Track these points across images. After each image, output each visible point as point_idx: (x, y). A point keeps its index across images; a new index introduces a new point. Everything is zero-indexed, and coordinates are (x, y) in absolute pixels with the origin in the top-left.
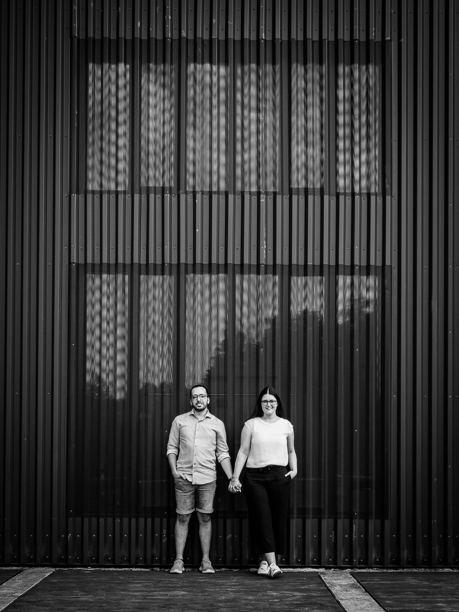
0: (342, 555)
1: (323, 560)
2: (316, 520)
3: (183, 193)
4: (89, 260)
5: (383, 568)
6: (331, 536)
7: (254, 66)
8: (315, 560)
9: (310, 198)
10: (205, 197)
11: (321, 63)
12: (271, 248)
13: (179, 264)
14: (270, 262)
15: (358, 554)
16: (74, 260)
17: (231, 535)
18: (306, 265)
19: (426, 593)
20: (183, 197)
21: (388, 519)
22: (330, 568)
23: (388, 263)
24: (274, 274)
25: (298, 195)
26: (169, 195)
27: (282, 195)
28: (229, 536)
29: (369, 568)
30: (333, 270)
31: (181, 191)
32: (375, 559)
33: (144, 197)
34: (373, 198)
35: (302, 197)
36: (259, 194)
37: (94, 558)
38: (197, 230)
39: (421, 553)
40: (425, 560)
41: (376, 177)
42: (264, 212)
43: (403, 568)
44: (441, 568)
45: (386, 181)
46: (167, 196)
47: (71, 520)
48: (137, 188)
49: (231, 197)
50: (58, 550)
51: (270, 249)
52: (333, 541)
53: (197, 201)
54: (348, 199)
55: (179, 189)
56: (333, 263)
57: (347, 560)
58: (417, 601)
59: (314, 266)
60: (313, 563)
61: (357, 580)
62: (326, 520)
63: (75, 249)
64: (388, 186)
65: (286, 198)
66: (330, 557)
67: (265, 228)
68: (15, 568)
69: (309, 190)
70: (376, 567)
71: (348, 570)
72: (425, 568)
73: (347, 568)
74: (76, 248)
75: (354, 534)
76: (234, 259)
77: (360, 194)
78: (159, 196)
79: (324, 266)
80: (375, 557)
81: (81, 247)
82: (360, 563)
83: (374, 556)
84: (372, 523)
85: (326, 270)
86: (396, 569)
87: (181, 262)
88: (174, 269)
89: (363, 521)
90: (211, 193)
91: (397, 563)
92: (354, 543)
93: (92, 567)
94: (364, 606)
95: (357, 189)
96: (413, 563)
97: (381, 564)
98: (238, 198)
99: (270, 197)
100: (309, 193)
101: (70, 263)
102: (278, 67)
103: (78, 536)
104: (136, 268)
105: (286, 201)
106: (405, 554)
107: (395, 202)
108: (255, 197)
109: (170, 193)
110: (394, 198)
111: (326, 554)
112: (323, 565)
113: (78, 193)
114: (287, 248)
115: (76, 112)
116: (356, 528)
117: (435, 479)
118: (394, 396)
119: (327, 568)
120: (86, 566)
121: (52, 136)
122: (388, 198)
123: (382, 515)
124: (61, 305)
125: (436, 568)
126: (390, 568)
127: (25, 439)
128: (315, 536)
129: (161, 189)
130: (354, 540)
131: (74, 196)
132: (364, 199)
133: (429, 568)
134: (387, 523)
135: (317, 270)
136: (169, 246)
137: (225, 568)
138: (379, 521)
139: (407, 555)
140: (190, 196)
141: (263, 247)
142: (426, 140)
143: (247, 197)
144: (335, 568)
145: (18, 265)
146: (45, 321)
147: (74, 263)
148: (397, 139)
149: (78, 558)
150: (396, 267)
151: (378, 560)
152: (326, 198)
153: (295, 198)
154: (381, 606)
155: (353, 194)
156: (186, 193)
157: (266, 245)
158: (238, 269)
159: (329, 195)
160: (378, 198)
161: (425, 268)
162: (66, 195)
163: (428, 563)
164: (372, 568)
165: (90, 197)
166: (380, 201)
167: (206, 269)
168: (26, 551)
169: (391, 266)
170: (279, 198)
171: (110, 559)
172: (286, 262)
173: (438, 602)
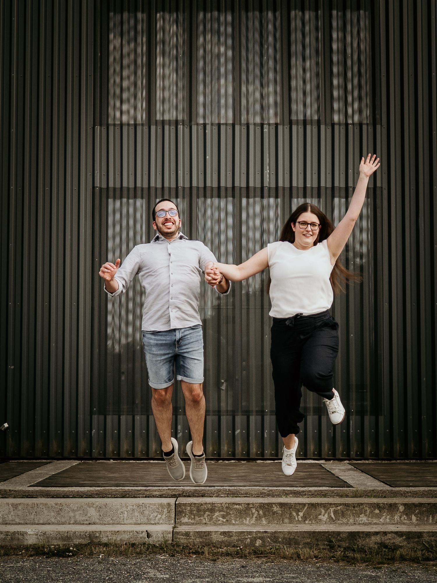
0: (340, 448)
1: (323, 453)
2: (316, 417)
3: (194, 125)
4: (111, 185)
5: (378, 460)
6: (330, 431)
7: (257, 13)
8: (316, 453)
9: (308, 127)
10: (214, 127)
11: (316, 11)
12: (273, 172)
13: (191, 188)
14: (273, 185)
15: (354, 448)
16: (97, 184)
17: (239, 430)
18: (305, 188)
19: (417, 472)
20: (194, 128)
21: (382, 415)
22: (330, 460)
23: (379, 184)
24: (277, 197)
25: (298, 125)
26: (182, 126)
27: (283, 125)
28: (238, 432)
29: (365, 459)
30: (329, 192)
31: (193, 123)
32: (371, 452)
33: (160, 128)
34: (365, 127)
35: (301, 127)
36: (262, 125)
37: (115, 452)
38: (207, 157)
39: (412, 446)
40: (416, 453)
41: (366, 112)
42: (267, 140)
43: (396, 460)
44: (430, 459)
45: (377, 112)
46: (180, 127)
47: (95, 417)
48: (153, 121)
49: (237, 127)
50: (83, 445)
51: (273, 174)
52: (332, 436)
53: (207, 131)
54: (343, 128)
55: (191, 121)
56: (329, 185)
57: (345, 453)
58: (408, 476)
59: (312, 188)
60: (314, 456)
61: (354, 467)
62: (325, 416)
63: (98, 176)
64: (378, 117)
65: (286, 128)
66: (329, 450)
67: (268, 155)
68: (44, 461)
69: (307, 121)
70: (371, 459)
71: (345, 462)
72: (417, 459)
73: (345, 460)
74: (99, 174)
75: (351, 429)
76: (240, 182)
77: (353, 124)
78: (173, 127)
79: (321, 188)
80: (370, 450)
81: (104, 172)
82: (357, 455)
83: (369, 449)
84: (367, 419)
85: (323, 191)
86: (390, 460)
87: (193, 185)
88: (187, 192)
89: (359, 418)
90: (219, 125)
91: (390, 456)
92: (351, 437)
93: (114, 459)
94: (361, 479)
95: (350, 121)
96: (405, 455)
97: (376, 456)
98: (244, 128)
99: (273, 127)
100: (307, 123)
101: (94, 187)
102: (278, 14)
103: (101, 432)
104: (153, 192)
105: (287, 131)
106: (398, 447)
107: (385, 131)
108: (259, 127)
109: (183, 125)
110: (384, 127)
111: (326, 447)
112: (323, 457)
113: (101, 125)
114: (288, 172)
115: (99, 55)
116: (352, 423)
117: (424, 379)
118: (386, 304)
119: (326, 460)
120: (109, 459)
121: (78, 75)
122: (378, 127)
123: (376, 411)
124: (85, 225)
125: (426, 459)
126: (384, 460)
127: (54, 345)
128: (316, 431)
129: (175, 122)
130: (351, 434)
131: (98, 128)
132: (357, 128)
133: (420, 459)
134: (381, 419)
135: (315, 192)
136: (182, 171)
137: (234, 460)
138: (373, 418)
139: (399, 448)
140: (201, 128)
141: (266, 172)
142: (411, 75)
143: (252, 128)
144: (334, 460)
145: (47, 189)
146: (71, 239)
147: (97, 187)
148: (385, 75)
149: (101, 452)
150: (386, 188)
151: (373, 453)
152: (323, 127)
153: (294, 128)
154: (375, 478)
155: (347, 125)
156: (197, 124)
157: (269, 169)
158: (244, 192)
159: (326, 125)
160: (369, 128)
161: (413, 189)
162: (90, 127)
163: (419, 455)
164: (368, 459)
165: (111, 129)
166: (371, 130)
167: (215, 192)
168: (54, 446)
169: (382, 188)
170: (280, 128)
171: (130, 452)
172: (287, 185)
173: (428, 477)
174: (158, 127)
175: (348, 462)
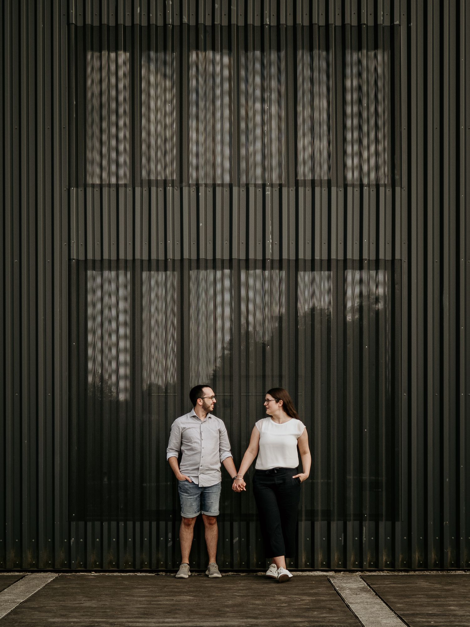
0: (351, 558)
1: (332, 564)
2: (325, 522)
3: (186, 186)
4: (90, 256)
5: (394, 571)
6: (340, 539)
7: (258, 53)
8: (324, 563)
9: (317, 190)
10: (208, 189)
11: (327, 50)
12: (277, 242)
13: (182, 260)
14: (276, 257)
15: (368, 558)
16: (74, 256)
17: (238, 538)
18: (313, 260)
19: (438, 596)
20: (186, 190)
21: (399, 521)
22: (340, 571)
23: (397, 256)
24: (281, 269)
25: (305, 187)
26: (171, 188)
27: (289, 187)
28: (236, 540)
29: (379, 571)
30: (341, 264)
31: (184, 184)
32: (386, 562)
34: (382, 189)
35: (308, 189)
36: (264, 186)
37: (98, 563)
38: (201, 225)
39: (433, 555)
40: (437, 562)
41: (385, 170)
42: (270, 204)
43: (415, 571)
44: (453, 570)
45: (396, 172)
46: (169, 189)
47: (73, 524)
48: (138, 181)
49: (235, 189)
50: (61, 555)
51: (276, 244)
52: (343, 544)
53: (200, 194)
54: (357, 190)
55: (181, 181)
56: (341, 257)
57: (357, 563)
59: (321, 260)
60: (322, 567)
61: (367, 584)
62: (335, 522)
63: (75, 245)
64: (397, 177)
65: (292, 190)
66: (339, 560)
67: (270, 222)
68: (17, 574)
69: (316, 182)
70: (387, 570)
71: (357, 573)
72: (438, 570)
73: (357, 571)
75: (364, 537)
76: (239, 254)
77: (369, 185)
78: (161, 189)
79: (332, 260)
80: (386, 559)
81: (82, 242)
82: (370, 565)
83: (384, 558)
84: (382, 525)
85: (333, 264)
86: (407, 571)
87: (184, 257)
88: (178, 265)
89: (373, 523)
90: (214, 186)
91: (408, 567)
92: (364, 546)
93: (96, 572)
94: (375, 609)
95: (365, 181)
96: (424, 566)
97: (392, 566)
98: (243, 191)
99: (276, 189)
100: (316, 184)
101: (70, 260)
102: (283, 54)
103: (81, 540)
104: (138, 264)
105: (292, 194)
106: (416, 556)
107: (405, 193)
108: (261, 190)
109: (173, 186)
110: (404, 189)
111: (336, 557)
112: (332, 568)
113: (77, 187)
114: (294, 242)
115: (75, 103)
116: (366, 530)
117: (447, 480)
118: (405, 394)
119: (336, 571)
120: (90, 571)
121: (50, 127)
122: (398, 189)
123: (393, 517)
124: (61, 303)
125: (448, 570)
126: (401, 571)
127: (26, 442)
128: (324, 539)
129: (163, 182)
130: (364, 542)
131: (73, 190)
132: (373, 191)
133: (442, 570)
134: (398, 525)
135: (325, 265)
136: (172, 241)
137: (232, 572)
138: (389, 523)
139: (418, 557)
140: (193, 189)
141: (269, 241)
142: (436, 128)
143: (252, 189)
144: (344, 571)
145: (16, 262)
146: (45, 320)
147: (74, 259)
148: (406, 128)
149: (81, 563)
150: (406, 261)
151: (388, 563)
152: (334, 189)
153: (301, 190)
154: (391, 609)
155: (361, 186)
156: (189, 185)
157: (272, 239)
158: (243, 264)
159: (337, 187)
160: (387, 190)
161: (436, 262)
162: (65, 189)
163: (441, 566)
164: (382, 571)
165: (89, 190)
166: (389, 193)
167: (210, 264)
168: (28, 556)
169: (401, 260)
170: (285, 190)
171: (114, 563)
172: (293, 257)
173: (450, 606)
174: (144, 189)
175: (359, 573)
